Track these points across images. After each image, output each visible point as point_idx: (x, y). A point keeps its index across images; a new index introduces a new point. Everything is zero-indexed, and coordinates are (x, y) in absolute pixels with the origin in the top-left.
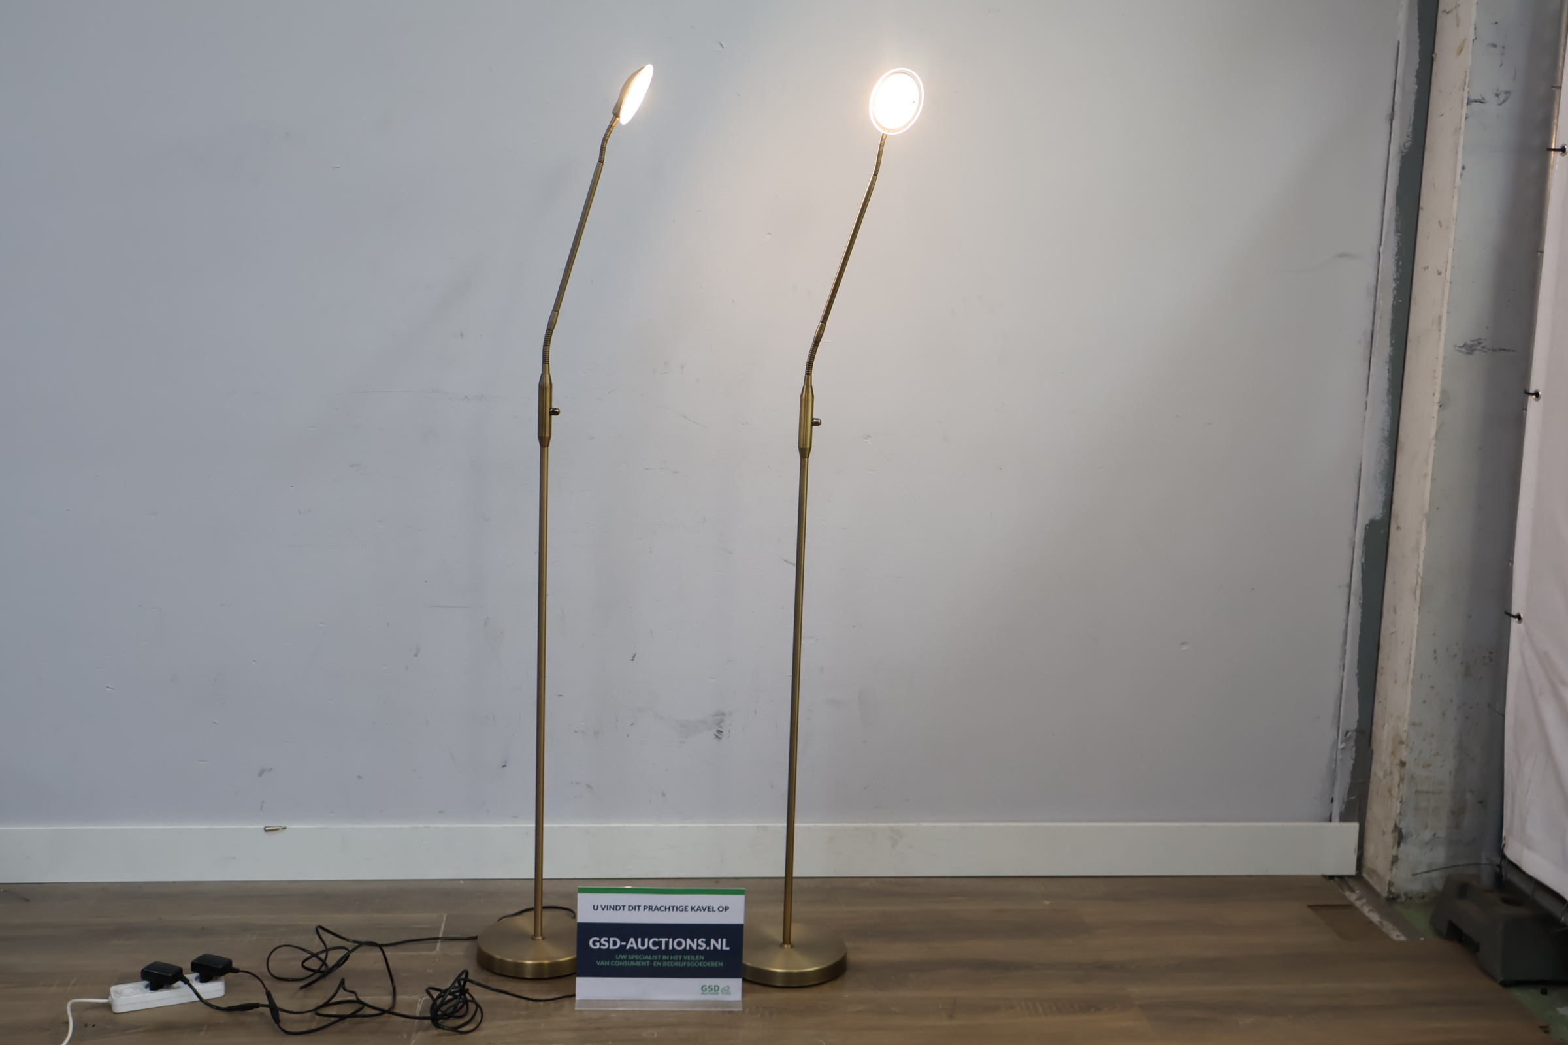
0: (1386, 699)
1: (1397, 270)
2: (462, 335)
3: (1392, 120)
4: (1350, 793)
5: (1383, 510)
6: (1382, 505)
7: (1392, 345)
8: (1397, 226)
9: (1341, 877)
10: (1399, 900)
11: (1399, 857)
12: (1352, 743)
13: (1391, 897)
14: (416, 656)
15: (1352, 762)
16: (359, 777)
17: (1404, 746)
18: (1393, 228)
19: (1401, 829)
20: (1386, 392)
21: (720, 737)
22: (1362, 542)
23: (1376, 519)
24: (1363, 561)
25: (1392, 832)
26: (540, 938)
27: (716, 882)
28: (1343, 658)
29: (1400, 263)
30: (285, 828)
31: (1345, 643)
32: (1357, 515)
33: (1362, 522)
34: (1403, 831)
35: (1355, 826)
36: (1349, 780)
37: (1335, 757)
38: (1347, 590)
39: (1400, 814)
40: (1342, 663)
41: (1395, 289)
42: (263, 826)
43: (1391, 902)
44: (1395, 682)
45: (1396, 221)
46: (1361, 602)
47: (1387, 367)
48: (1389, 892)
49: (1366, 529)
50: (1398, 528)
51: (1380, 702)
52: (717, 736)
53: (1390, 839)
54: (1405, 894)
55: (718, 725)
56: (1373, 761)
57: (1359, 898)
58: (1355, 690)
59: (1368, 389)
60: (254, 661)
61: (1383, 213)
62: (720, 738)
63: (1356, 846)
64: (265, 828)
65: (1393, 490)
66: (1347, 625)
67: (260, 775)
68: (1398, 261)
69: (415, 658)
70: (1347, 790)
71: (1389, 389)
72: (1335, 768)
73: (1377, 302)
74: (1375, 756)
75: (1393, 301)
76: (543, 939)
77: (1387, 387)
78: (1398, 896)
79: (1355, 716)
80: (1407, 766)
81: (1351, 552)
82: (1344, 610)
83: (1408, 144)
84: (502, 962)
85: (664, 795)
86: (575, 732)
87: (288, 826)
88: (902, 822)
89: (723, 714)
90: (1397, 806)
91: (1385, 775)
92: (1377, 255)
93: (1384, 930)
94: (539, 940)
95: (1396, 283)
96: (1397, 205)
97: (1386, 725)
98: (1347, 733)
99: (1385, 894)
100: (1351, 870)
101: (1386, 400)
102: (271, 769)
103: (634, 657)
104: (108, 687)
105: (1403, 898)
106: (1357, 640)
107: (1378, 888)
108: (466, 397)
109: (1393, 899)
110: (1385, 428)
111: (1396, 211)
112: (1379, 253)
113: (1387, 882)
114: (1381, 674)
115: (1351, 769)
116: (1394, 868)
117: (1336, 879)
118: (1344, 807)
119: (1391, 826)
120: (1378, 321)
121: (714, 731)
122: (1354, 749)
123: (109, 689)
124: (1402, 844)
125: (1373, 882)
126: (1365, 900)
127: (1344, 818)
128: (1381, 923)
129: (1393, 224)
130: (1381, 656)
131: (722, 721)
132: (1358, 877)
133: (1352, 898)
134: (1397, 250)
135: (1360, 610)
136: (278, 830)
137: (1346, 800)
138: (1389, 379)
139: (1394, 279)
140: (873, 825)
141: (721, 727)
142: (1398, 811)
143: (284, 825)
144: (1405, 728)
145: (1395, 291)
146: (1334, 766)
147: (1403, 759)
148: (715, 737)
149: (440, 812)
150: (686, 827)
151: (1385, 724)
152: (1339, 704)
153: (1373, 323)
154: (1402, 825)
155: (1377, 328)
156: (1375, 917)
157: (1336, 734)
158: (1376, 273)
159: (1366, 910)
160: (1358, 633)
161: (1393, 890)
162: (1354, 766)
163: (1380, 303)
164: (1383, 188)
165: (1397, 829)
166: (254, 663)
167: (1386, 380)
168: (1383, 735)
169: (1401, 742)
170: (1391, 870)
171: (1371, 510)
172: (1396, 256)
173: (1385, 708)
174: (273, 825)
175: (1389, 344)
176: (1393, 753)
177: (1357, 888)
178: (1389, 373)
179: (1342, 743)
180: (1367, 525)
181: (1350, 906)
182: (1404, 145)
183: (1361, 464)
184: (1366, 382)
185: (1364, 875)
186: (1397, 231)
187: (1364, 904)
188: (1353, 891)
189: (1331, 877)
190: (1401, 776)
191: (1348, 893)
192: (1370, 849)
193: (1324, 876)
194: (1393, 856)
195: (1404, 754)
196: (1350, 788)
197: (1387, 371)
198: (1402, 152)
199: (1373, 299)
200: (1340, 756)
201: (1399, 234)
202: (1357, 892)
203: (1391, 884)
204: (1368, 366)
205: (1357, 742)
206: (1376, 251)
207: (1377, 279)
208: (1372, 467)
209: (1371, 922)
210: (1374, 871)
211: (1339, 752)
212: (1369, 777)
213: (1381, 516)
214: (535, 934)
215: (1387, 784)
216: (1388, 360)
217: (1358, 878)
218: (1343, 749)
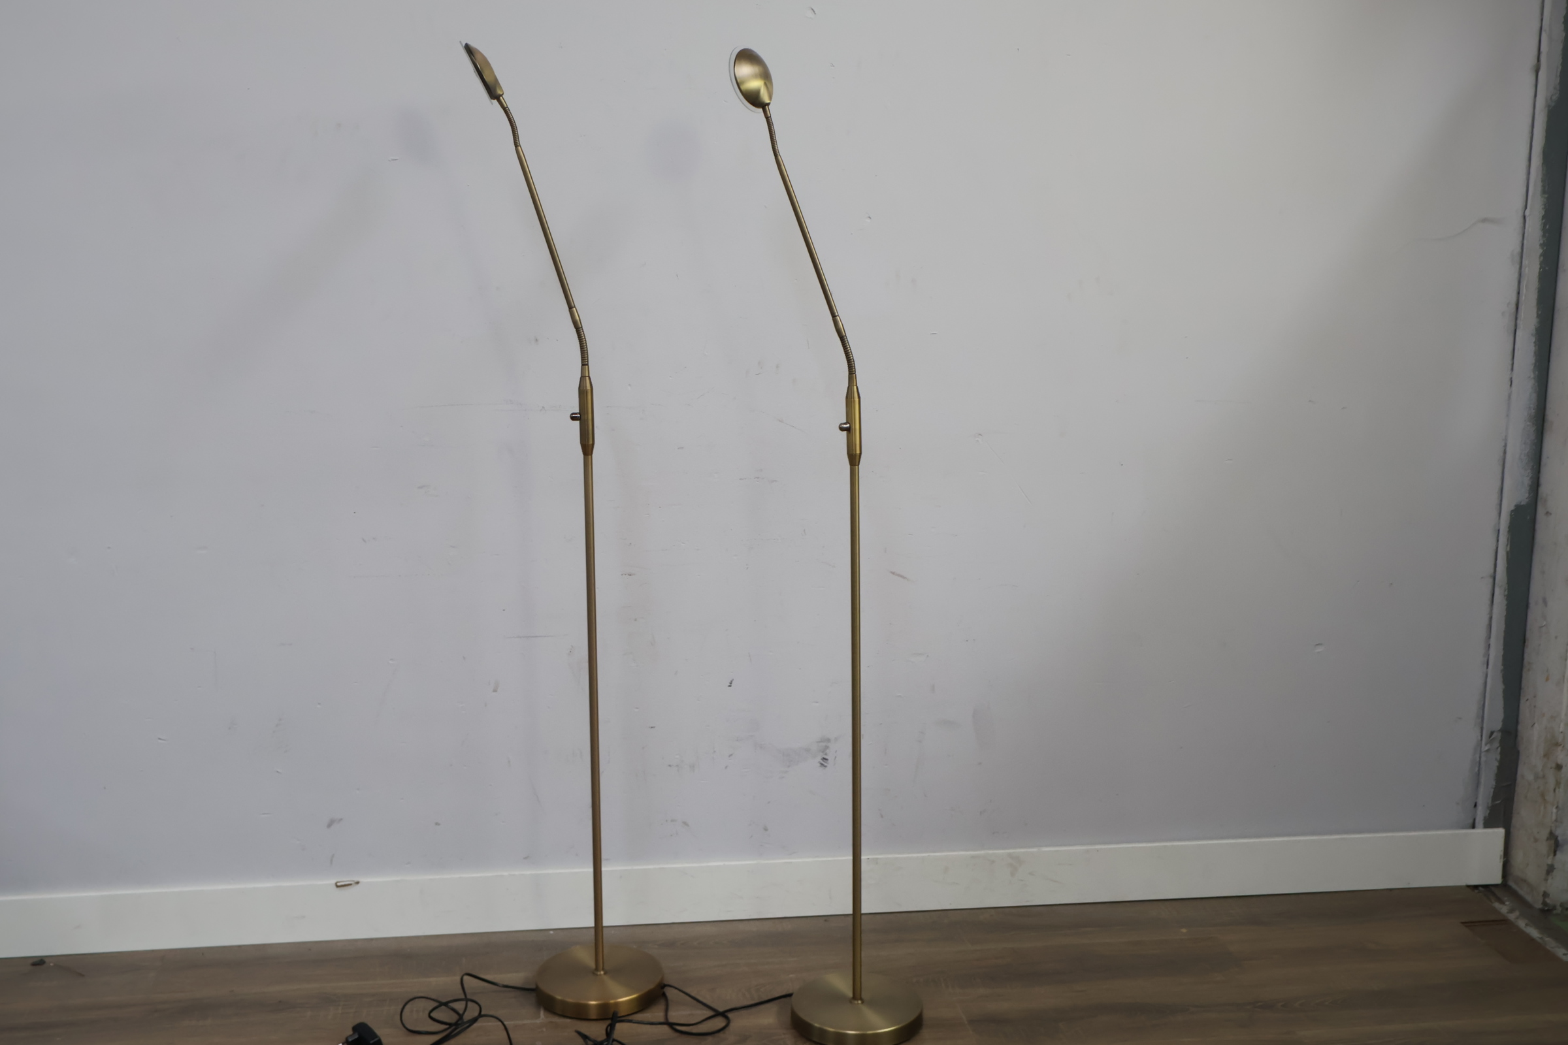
0: (1535, 697)
1: (1544, 236)
2: (537, 340)
3: (1537, 71)
4: (1495, 798)
5: (1529, 494)
6: (1528, 489)
7: (1538, 316)
8: (1543, 186)
9: (1486, 887)
10: (1555, 912)
11: (1555, 867)
12: (1496, 744)
13: (1546, 909)
14: (495, 691)
15: (1497, 764)
16: (437, 824)
17: (1560, 748)
18: (1539, 189)
19: (1557, 837)
20: (1532, 367)
21: (825, 764)
22: (1507, 529)
23: (1522, 504)
24: (1508, 549)
25: (1548, 839)
26: (602, 973)
27: (826, 921)
28: (1487, 655)
29: (1547, 227)
30: (358, 883)
31: (1489, 637)
32: (1501, 501)
33: (1508, 507)
34: (1559, 838)
35: (1501, 831)
36: (1493, 783)
37: (1478, 759)
38: (1491, 580)
39: (1556, 821)
40: (1486, 659)
41: (1541, 255)
42: (334, 882)
43: (1545, 914)
44: (1547, 679)
45: (1543, 181)
46: (1506, 593)
47: (1534, 340)
48: (1545, 903)
49: (1511, 515)
50: (1548, 513)
51: (1528, 700)
52: (822, 764)
53: (1544, 847)
54: (1562, 905)
55: (823, 752)
56: (1520, 762)
57: (1511, 911)
58: (1500, 687)
59: (1513, 364)
60: (319, 704)
61: (1529, 173)
62: (825, 766)
63: (1502, 853)
64: (336, 883)
65: (1539, 472)
66: (1491, 618)
67: (329, 826)
68: (1544, 225)
69: (494, 693)
70: (1492, 794)
71: (1535, 364)
72: (1479, 770)
73: (1523, 269)
74: (1522, 758)
75: (1540, 269)
76: (605, 974)
77: (1534, 361)
78: (1554, 908)
79: (1500, 715)
80: (1564, 770)
81: (1495, 540)
82: (1488, 602)
83: (1554, 98)
84: (563, 1003)
85: (766, 830)
86: (670, 766)
87: (362, 880)
88: (1022, 847)
89: (829, 740)
90: (1552, 813)
91: (1537, 778)
92: (1521, 220)
93: (1548, 947)
94: (600, 975)
95: (1543, 248)
96: (1543, 164)
97: (1536, 725)
98: (1492, 733)
99: (1539, 906)
100: (1497, 879)
101: (1532, 376)
102: (341, 819)
103: (731, 683)
104: (160, 739)
105: (1559, 910)
106: (1502, 634)
107: (1529, 898)
108: (543, 407)
109: (1547, 911)
110: (1532, 406)
111: (1543, 170)
112: (1524, 217)
113: (1542, 893)
114: (1529, 670)
115: (1496, 772)
116: (1550, 878)
117: (1481, 888)
118: (1488, 812)
119: (1544, 834)
120: (1524, 291)
121: (819, 759)
122: (1499, 749)
123: (160, 741)
124: (1558, 852)
125: (1523, 892)
126: (1517, 913)
127: (1488, 824)
128: (1541, 938)
129: (1540, 184)
130: (1528, 650)
131: (827, 747)
132: (1504, 885)
133: (1504, 909)
134: (1544, 213)
135: (1505, 602)
136: (350, 885)
137: (1490, 805)
138: (1535, 352)
139: (1541, 245)
140: (991, 852)
141: (826, 754)
142: (1554, 817)
143: (356, 879)
144: (1561, 729)
145: (1542, 258)
146: (1477, 769)
147: (1559, 762)
148: (819, 765)
149: (526, 858)
150: (791, 863)
151: (1534, 724)
152: (1482, 702)
153: (1519, 293)
154: (1558, 832)
155: (1523, 298)
156: (1534, 933)
157: (1479, 734)
158: (1521, 238)
159: (1522, 924)
160: (1503, 626)
161: (1548, 901)
162: (1499, 768)
163: (1526, 271)
164: (1528, 145)
165: (1552, 836)
166: (319, 706)
167: (1533, 354)
168: (1533, 737)
169: (1557, 744)
170: (1546, 880)
171: (1515, 494)
172: (1543, 219)
173: (1535, 707)
174: (345, 879)
175: (1536, 315)
176: (1546, 755)
177: (1506, 899)
178: (1535, 346)
179: (1486, 745)
180: (1512, 511)
181: (1504, 921)
182: (1551, 98)
183: (1505, 446)
184: (1510, 357)
185: (1511, 883)
186: (1544, 192)
187: (1517, 918)
188: (1503, 903)
189: (1476, 887)
190: (1557, 781)
191: (1497, 905)
192: (1518, 858)
193: (1468, 886)
194: (1548, 865)
195: (1560, 756)
196: (1494, 792)
197: (1533, 345)
198: (1549, 106)
199: (1518, 267)
200: (1483, 759)
201: (1546, 196)
202: (1507, 903)
203: (1545, 895)
204: (1512, 339)
205: (1502, 742)
206: (1521, 214)
207: (1523, 244)
208: (1517, 448)
209: (1532, 940)
210: (1524, 881)
211: (1483, 754)
212: (1515, 780)
213: (1527, 500)
214: (597, 969)
215: (1538, 788)
216: (1534, 332)
217: (1505, 888)
218: (1487, 751)
